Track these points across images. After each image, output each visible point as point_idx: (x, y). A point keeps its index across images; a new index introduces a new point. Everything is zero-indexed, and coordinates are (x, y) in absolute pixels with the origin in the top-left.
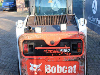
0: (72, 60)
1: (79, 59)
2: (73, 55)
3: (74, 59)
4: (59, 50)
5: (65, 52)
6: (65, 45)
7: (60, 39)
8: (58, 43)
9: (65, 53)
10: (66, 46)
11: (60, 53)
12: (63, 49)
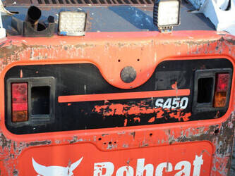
0: (193, 139)
1: (217, 131)
2: (197, 119)
3: (199, 135)
4: (151, 103)
5: (171, 111)
6: (173, 82)
7: (155, 60)
8: (148, 76)
9: (172, 115)
10: (174, 86)
11: (154, 114)
12: (165, 99)
